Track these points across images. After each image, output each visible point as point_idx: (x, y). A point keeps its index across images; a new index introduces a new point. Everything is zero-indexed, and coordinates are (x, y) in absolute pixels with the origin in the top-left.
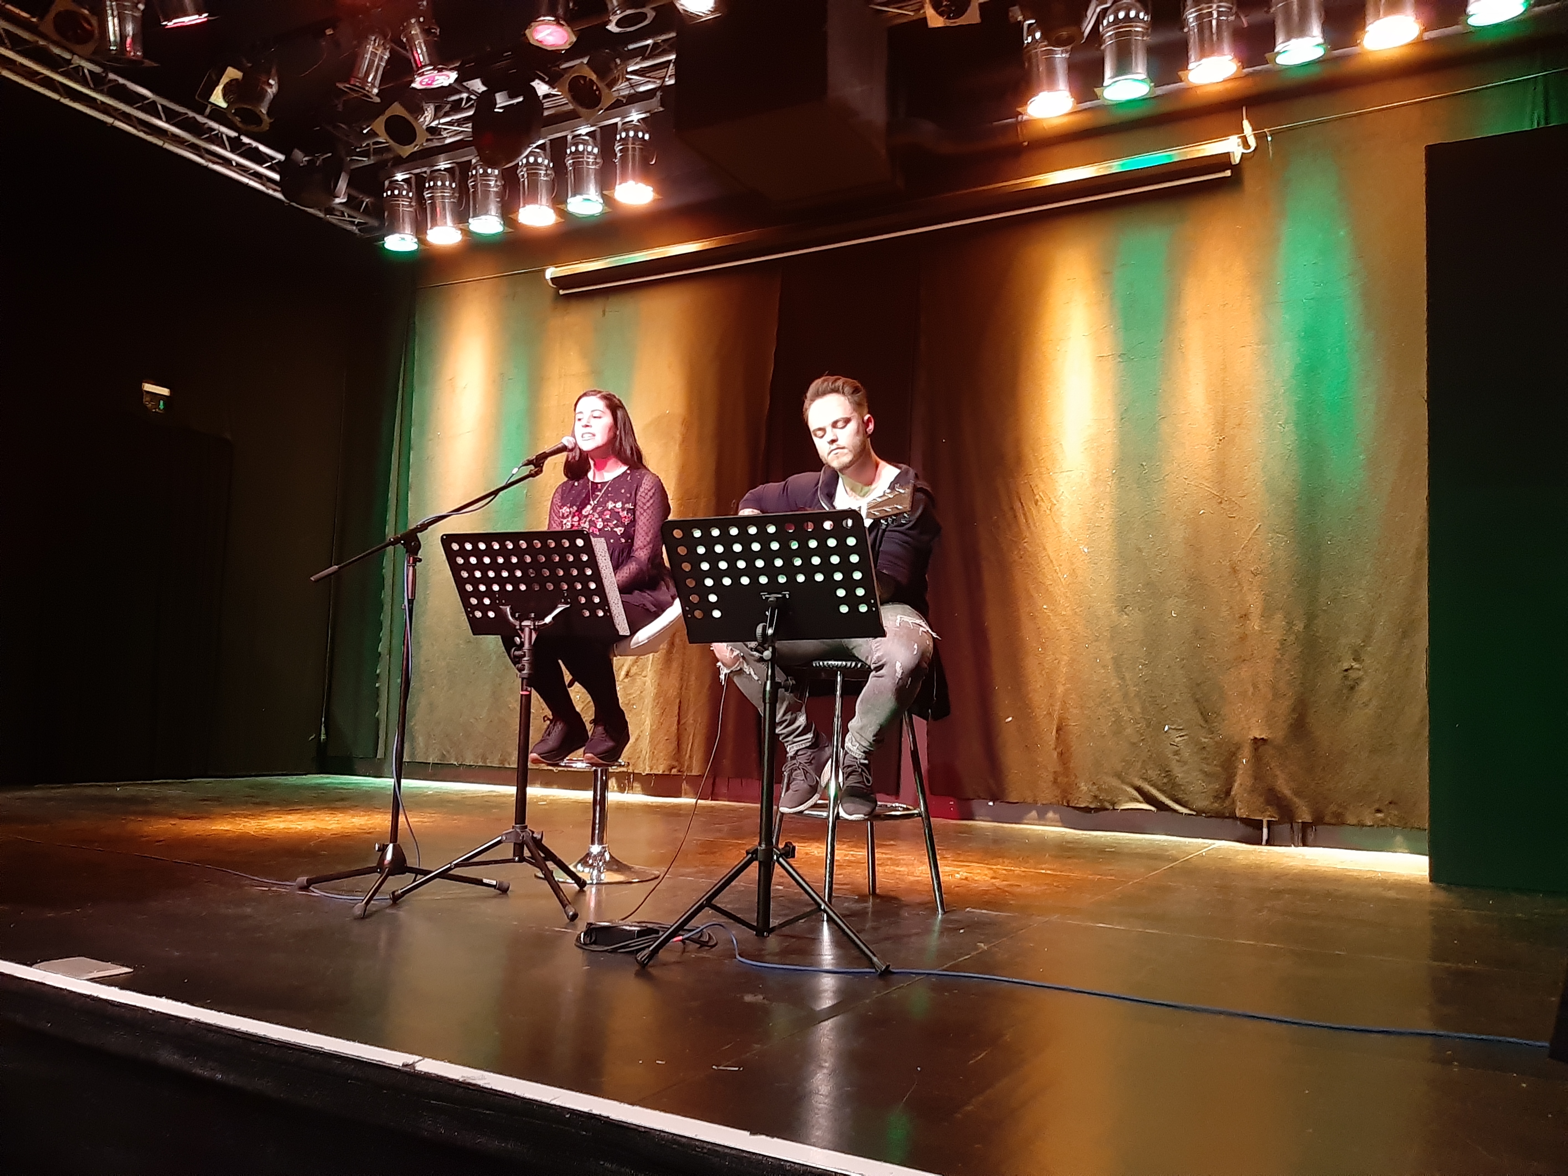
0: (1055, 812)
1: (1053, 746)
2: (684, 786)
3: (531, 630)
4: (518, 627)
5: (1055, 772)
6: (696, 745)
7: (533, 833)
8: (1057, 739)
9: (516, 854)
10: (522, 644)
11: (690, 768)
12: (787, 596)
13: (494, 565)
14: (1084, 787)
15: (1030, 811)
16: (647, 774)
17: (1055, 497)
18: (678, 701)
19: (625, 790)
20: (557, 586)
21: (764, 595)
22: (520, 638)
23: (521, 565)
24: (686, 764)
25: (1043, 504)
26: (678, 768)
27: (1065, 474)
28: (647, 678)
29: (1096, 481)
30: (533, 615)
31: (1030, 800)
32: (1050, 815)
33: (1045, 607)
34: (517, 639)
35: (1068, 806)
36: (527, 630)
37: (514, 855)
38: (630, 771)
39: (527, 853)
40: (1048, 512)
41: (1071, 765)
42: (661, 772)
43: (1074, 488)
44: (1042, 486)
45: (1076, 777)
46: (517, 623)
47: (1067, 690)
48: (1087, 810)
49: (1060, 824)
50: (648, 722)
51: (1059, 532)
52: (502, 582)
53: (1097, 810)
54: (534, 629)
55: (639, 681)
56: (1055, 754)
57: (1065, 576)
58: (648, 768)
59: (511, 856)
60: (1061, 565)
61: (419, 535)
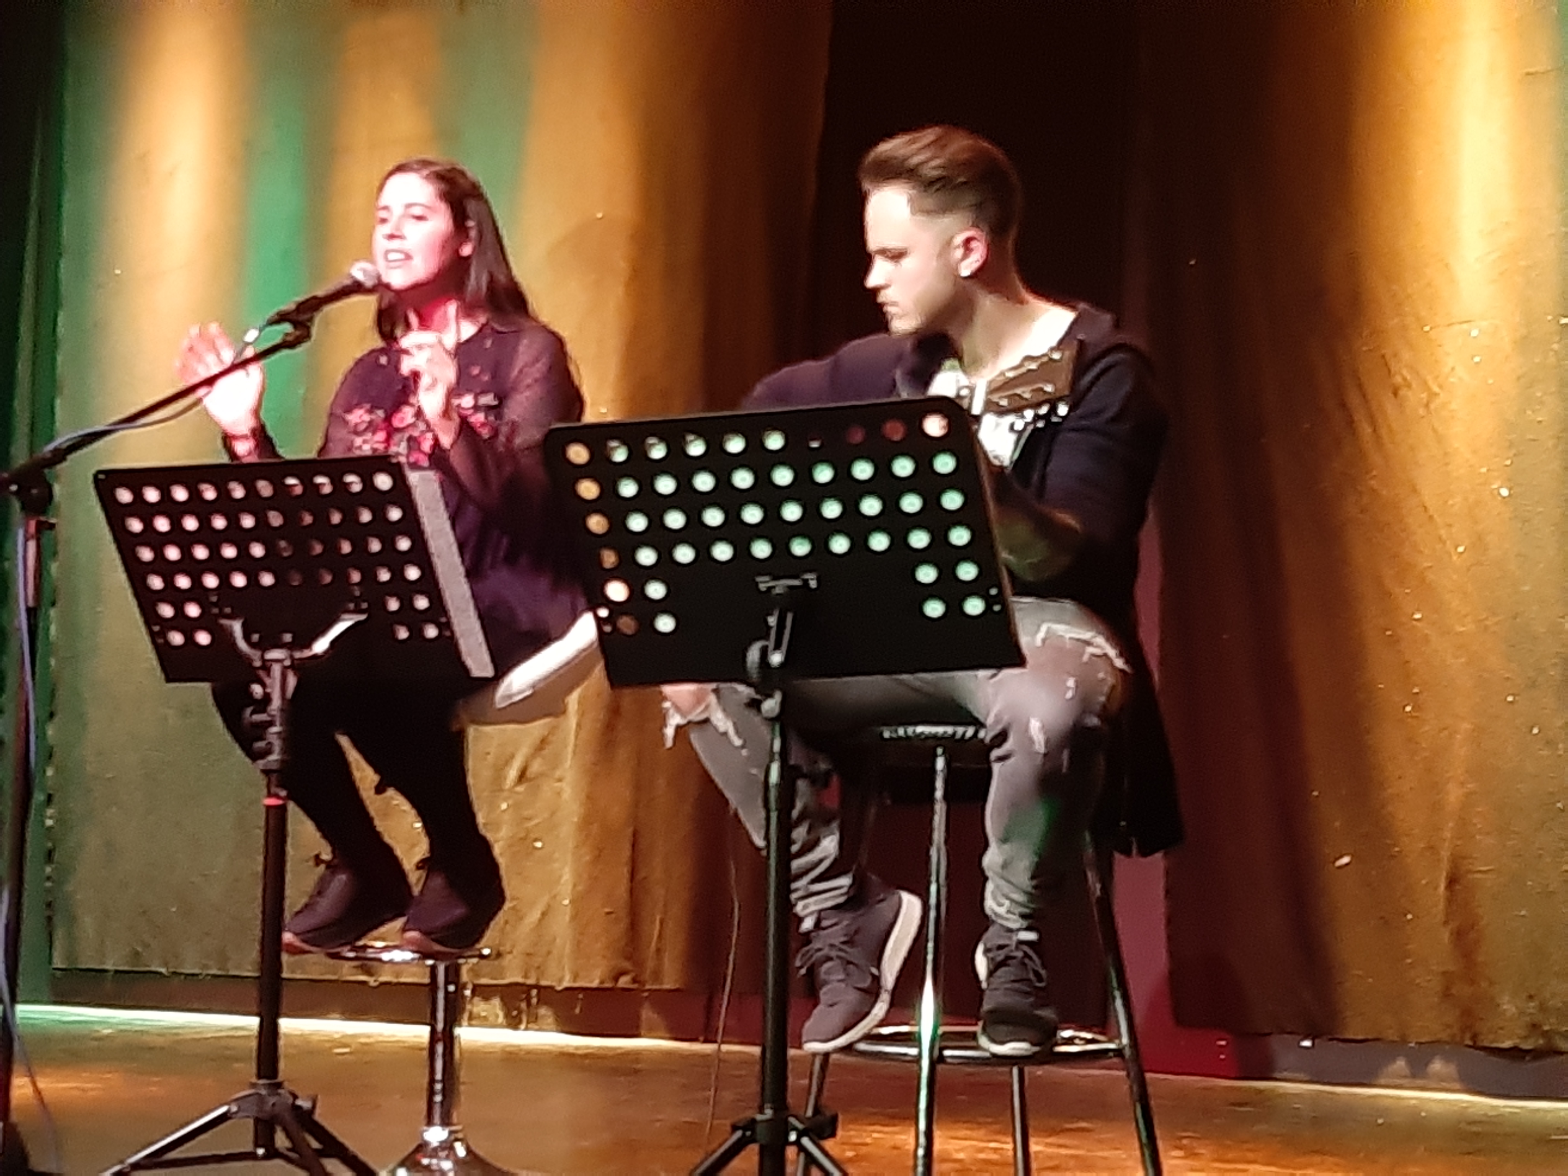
0: (1447, 1059)
1: (1441, 917)
2: (647, 1014)
3: (285, 669)
4: (258, 664)
5: (1444, 973)
6: (670, 925)
7: (295, 1097)
8: (1450, 901)
9: (260, 1143)
10: (267, 699)
11: (657, 975)
12: (813, 584)
13: (205, 534)
14: (1508, 1006)
15: (1394, 1060)
16: (567, 989)
17: (1437, 377)
18: (630, 830)
19: (520, 1022)
20: (341, 577)
21: (764, 583)
22: (264, 685)
23: (261, 532)
24: (650, 964)
25: (1410, 393)
26: (633, 974)
27: (1457, 328)
28: (563, 785)
29: (1524, 343)
30: (288, 638)
31: (1392, 1035)
32: (1437, 1066)
33: (1418, 616)
34: (257, 690)
35: (1475, 1047)
36: (276, 669)
37: (257, 1145)
38: (531, 981)
39: (281, 1141)
40: (1422, 411)
41: (1481, 959)
42: (595, 984)
43: (1477, 359)
44: (1406, 355)
45: (1492, 983)
46: (255, 655)
47: (1468, 795)
48: (1515, 1053)
49: (1457, 1086)
50: (567, 876)
51: (1446, 454)
52: (223, 569)
53: (1537, 1054)
54: (292, 667)
55: (547, 788)
56: (1445, 935)
57: (1461, 549)
58: (568, 977)
59: (248, 1148)
60: (1450, 526)
61: (46, 471)
